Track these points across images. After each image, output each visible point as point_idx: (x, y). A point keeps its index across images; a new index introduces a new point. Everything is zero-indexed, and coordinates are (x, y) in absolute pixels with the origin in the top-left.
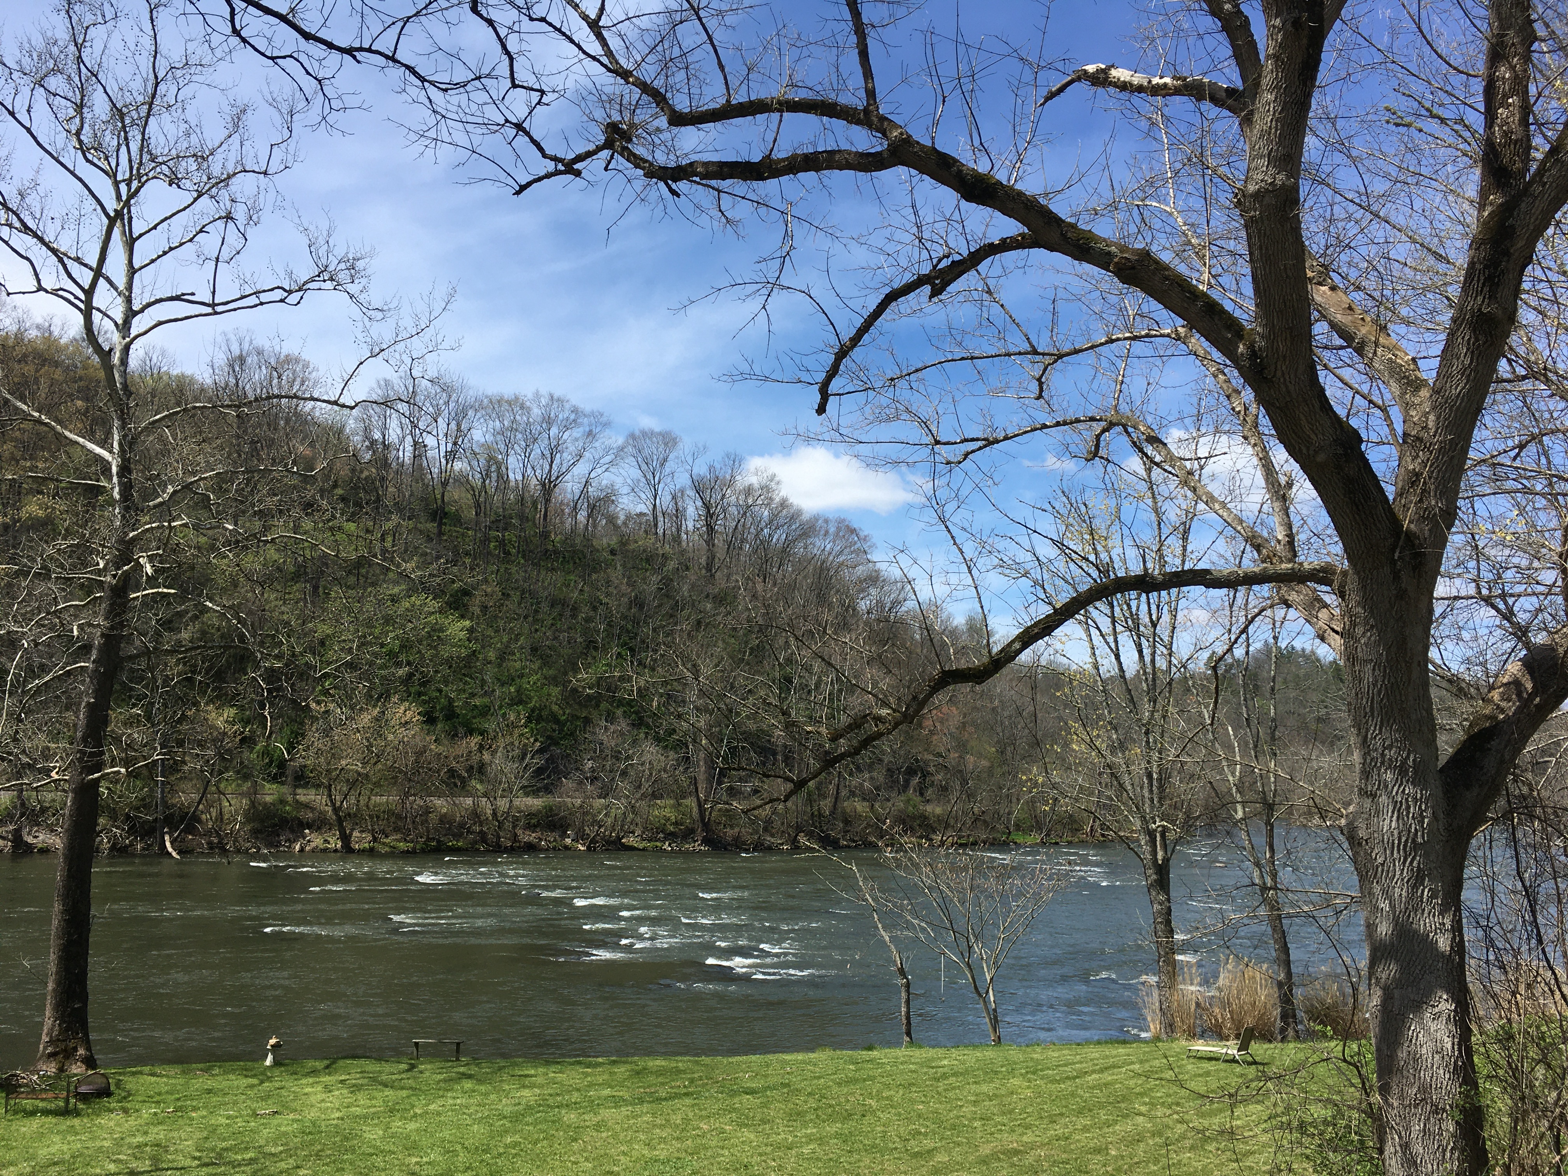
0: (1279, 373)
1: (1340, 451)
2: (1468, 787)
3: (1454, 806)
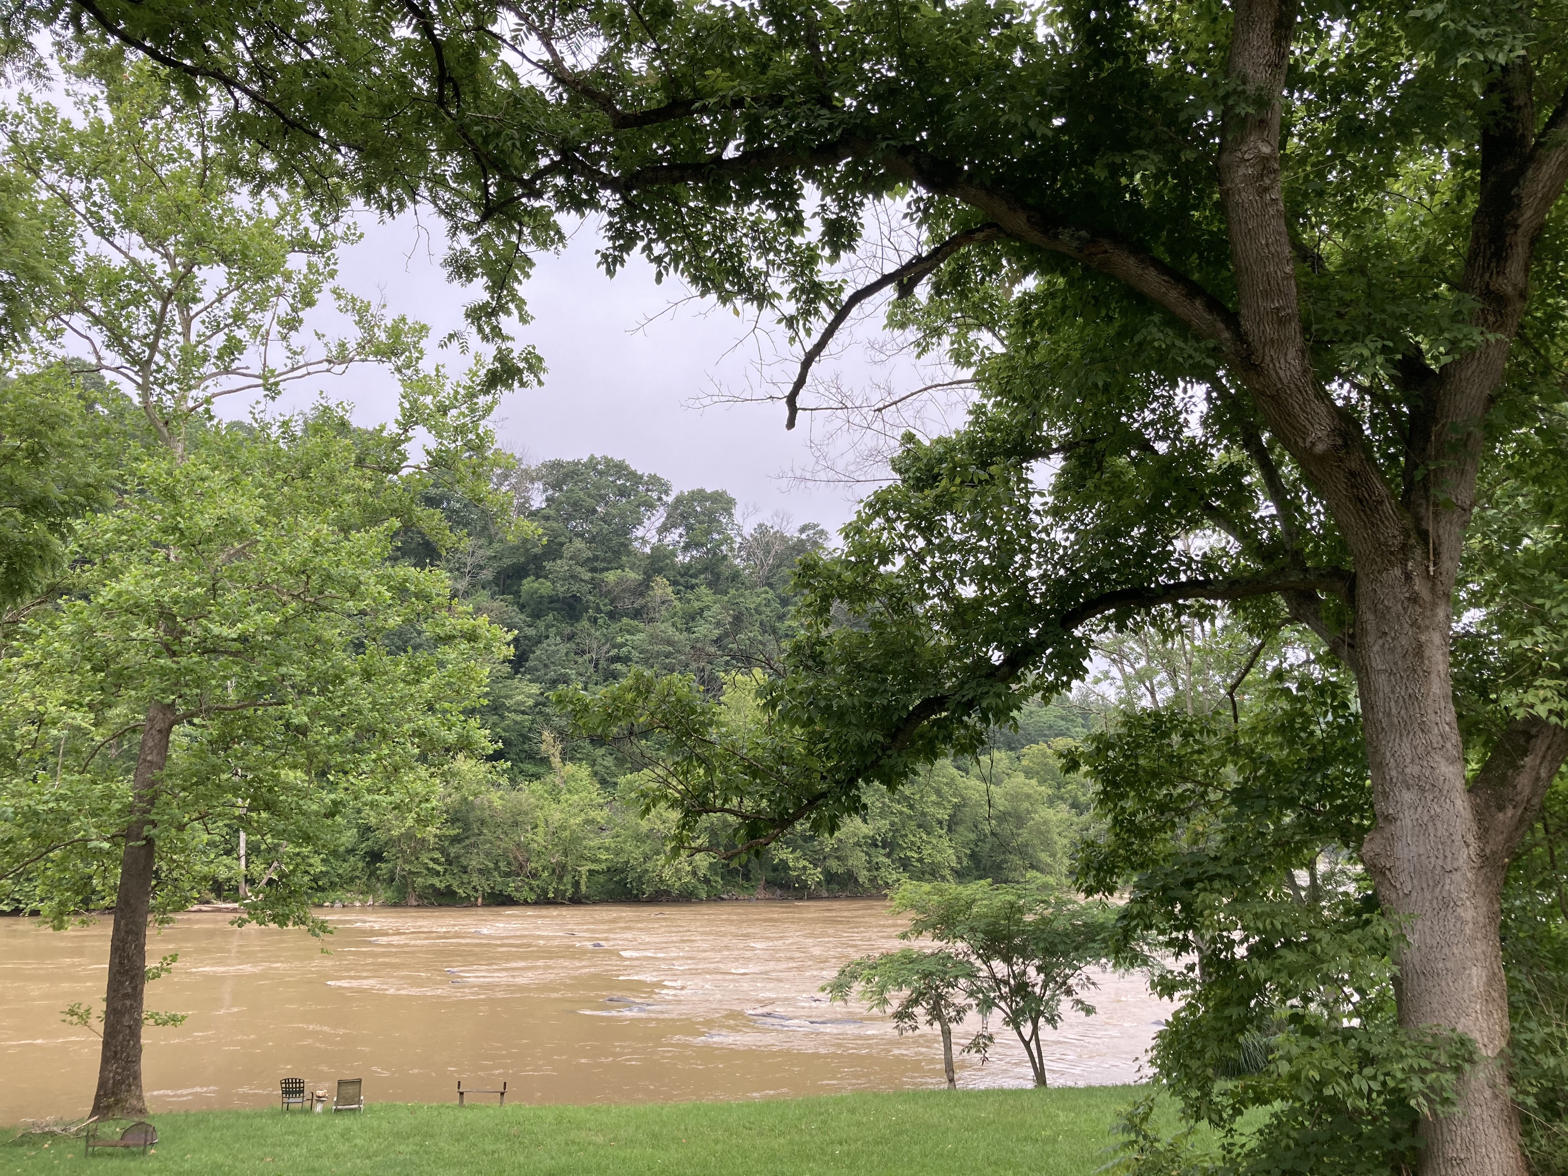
0: (1267, 359)
1: (1340, 442)
2: (1501, 808)
3: (1486, 830)
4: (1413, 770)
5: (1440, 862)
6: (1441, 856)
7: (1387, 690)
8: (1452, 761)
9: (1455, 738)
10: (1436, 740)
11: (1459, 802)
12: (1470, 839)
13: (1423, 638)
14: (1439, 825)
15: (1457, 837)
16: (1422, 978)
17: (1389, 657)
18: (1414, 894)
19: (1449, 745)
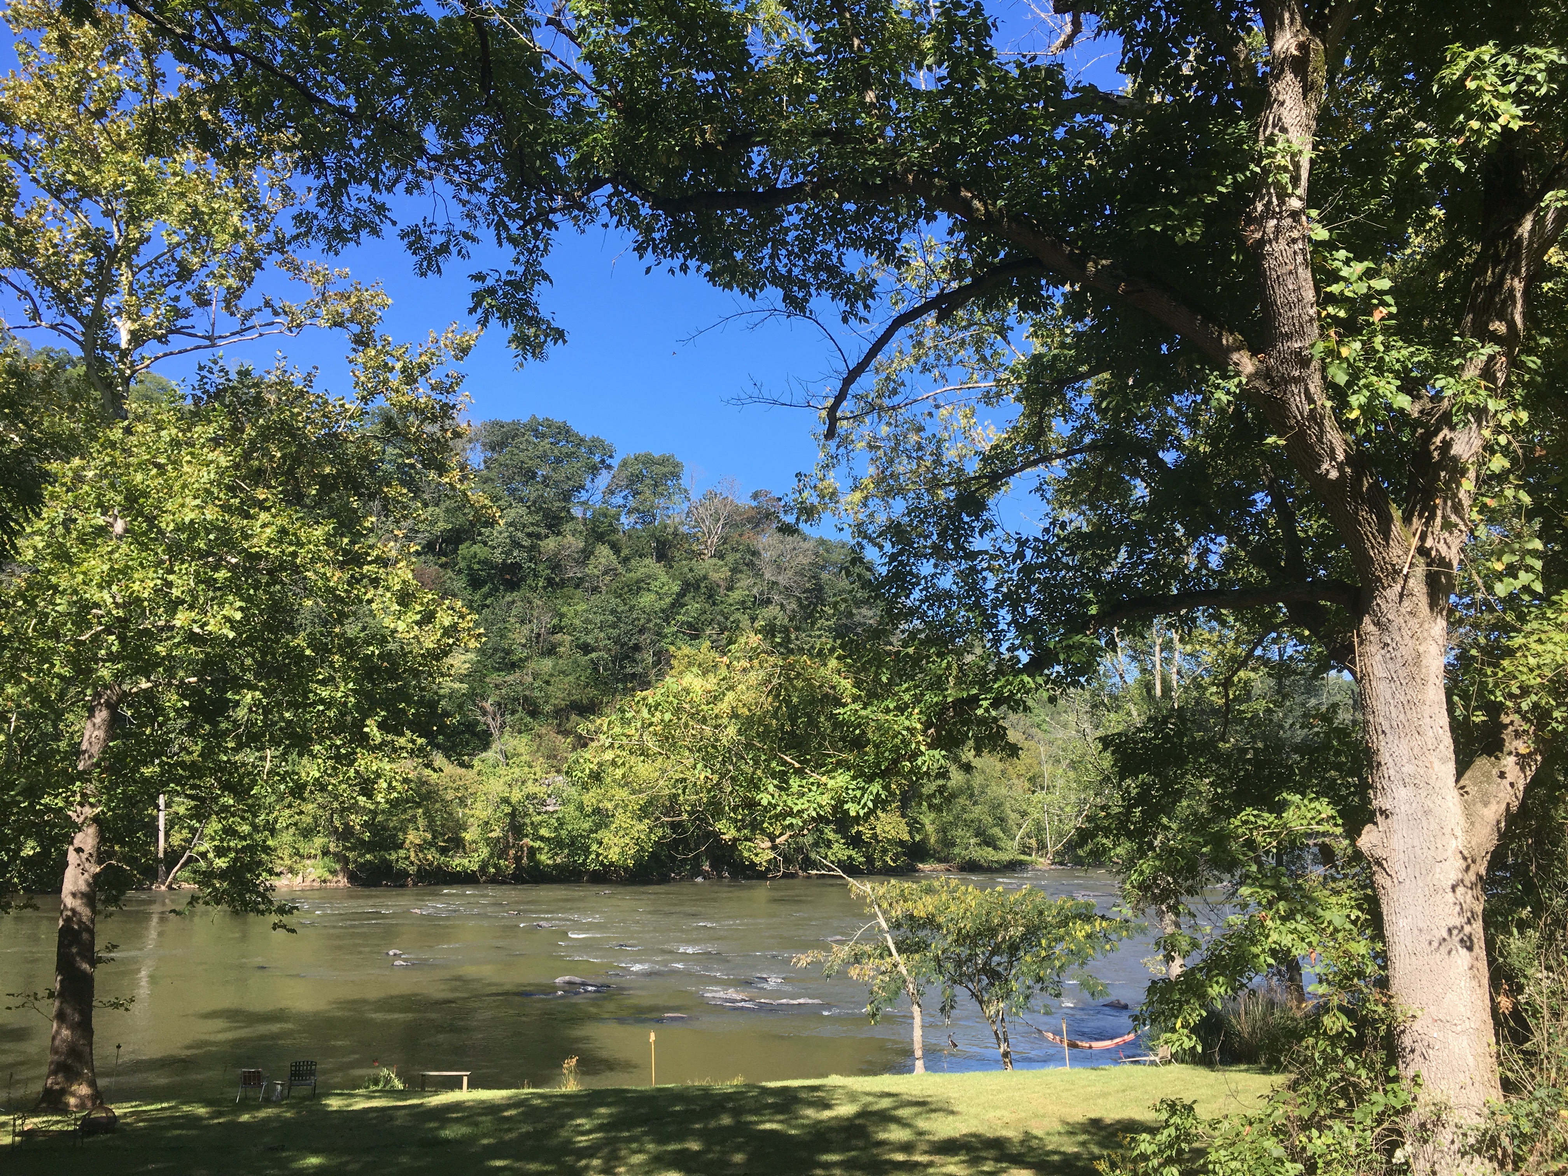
0: (1289, 394)
2: (1486, 804)
3: (1472, 823)
4: (1408, 769)
5: (1432, 853)
6: (1433, 848)
7: (1388, 696)
8: (1443, 761)
9: (1447, 740)
10: (1430, 742)
11: (1449, 798)
12: (1459, 833)
13: (1421, 650)
14: (1432, 820)
15: (1447, 830)
16: (1413, 957)
17: (1391, 665)
18: (1408, 882)
19: (1441, 747)
